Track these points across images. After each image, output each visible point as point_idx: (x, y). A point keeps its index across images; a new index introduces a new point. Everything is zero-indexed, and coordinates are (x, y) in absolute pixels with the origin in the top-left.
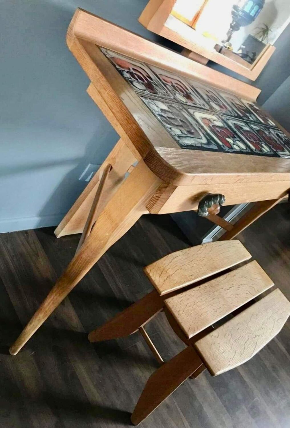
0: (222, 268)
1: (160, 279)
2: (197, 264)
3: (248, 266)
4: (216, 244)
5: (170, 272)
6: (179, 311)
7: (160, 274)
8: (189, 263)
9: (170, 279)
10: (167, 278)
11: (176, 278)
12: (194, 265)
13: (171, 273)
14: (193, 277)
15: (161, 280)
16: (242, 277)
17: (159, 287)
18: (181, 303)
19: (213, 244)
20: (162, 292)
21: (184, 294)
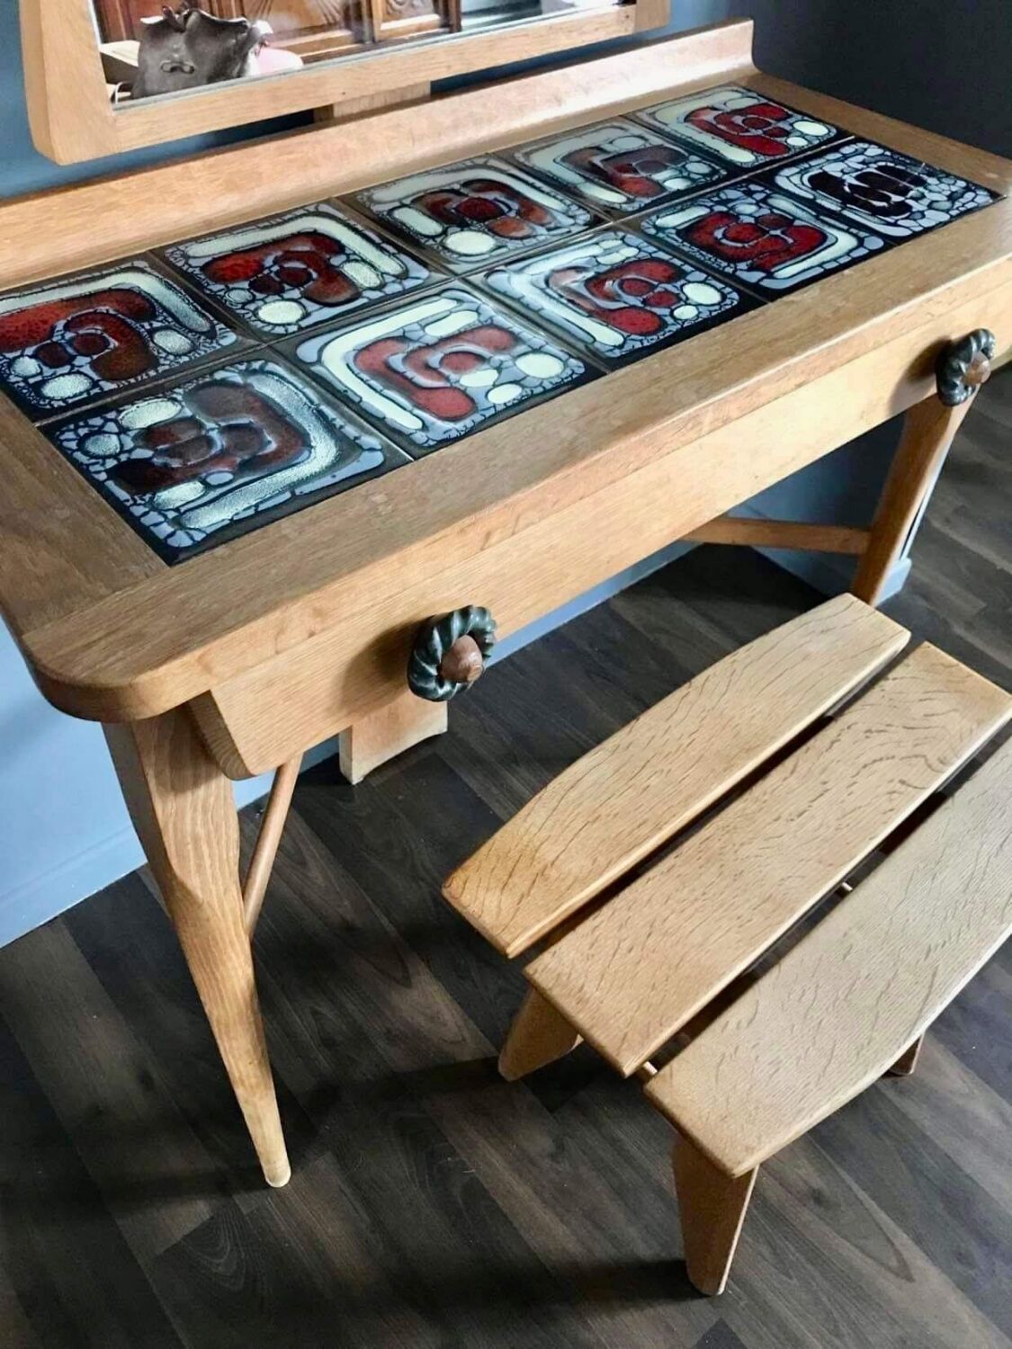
0: (773, 738)
1: (503, 898)
2: (666, 769)
3: (894, 679)
4: (749, 656)
5: (548, 853)
6: (581, 989)
7: (505, 878)
8: (630, 783)
9: (546, 880)
10: (534, 882)
11: (575, 864)
12: (654, 781)
13: (551, 857)
14: (645, 830)
15: (508, 901)
16: (867, 737)
17: (495, 932)
18: (592, 951)
19: (735, 661)
20: (509, 945)
21: (606, 911)
